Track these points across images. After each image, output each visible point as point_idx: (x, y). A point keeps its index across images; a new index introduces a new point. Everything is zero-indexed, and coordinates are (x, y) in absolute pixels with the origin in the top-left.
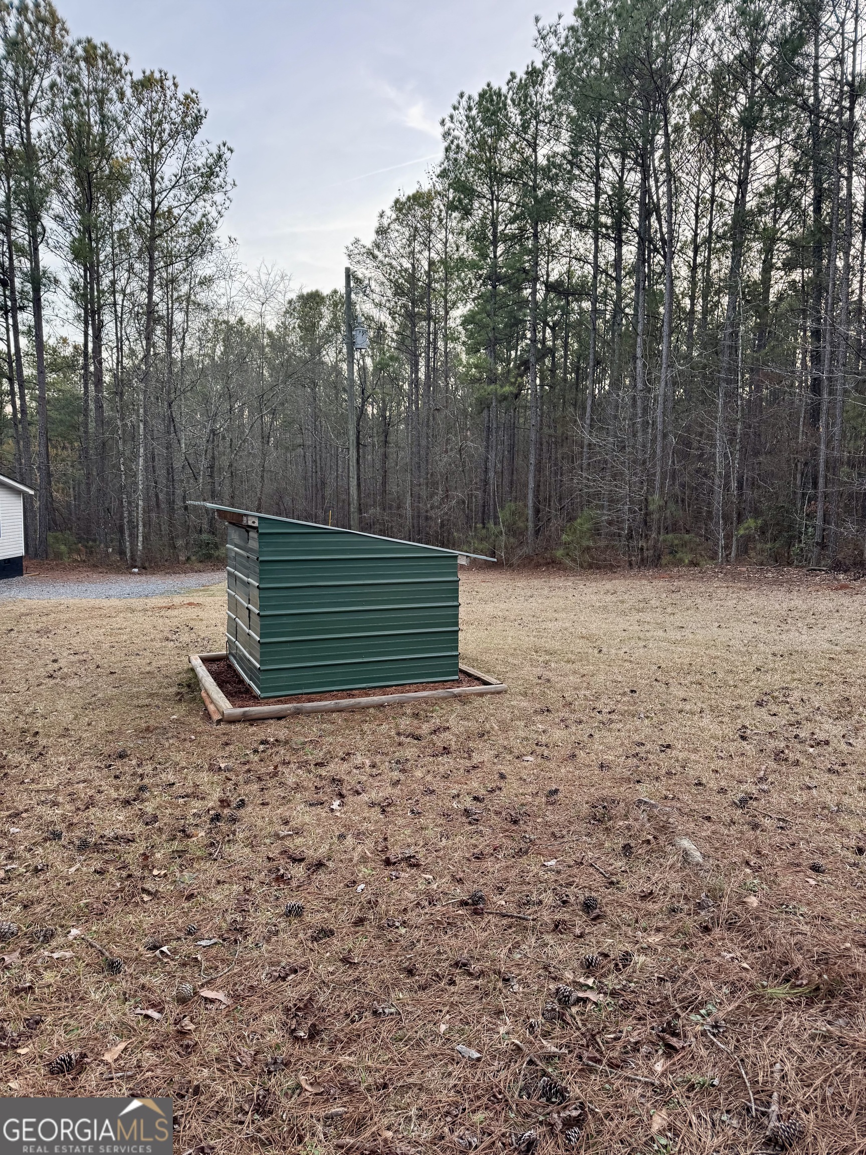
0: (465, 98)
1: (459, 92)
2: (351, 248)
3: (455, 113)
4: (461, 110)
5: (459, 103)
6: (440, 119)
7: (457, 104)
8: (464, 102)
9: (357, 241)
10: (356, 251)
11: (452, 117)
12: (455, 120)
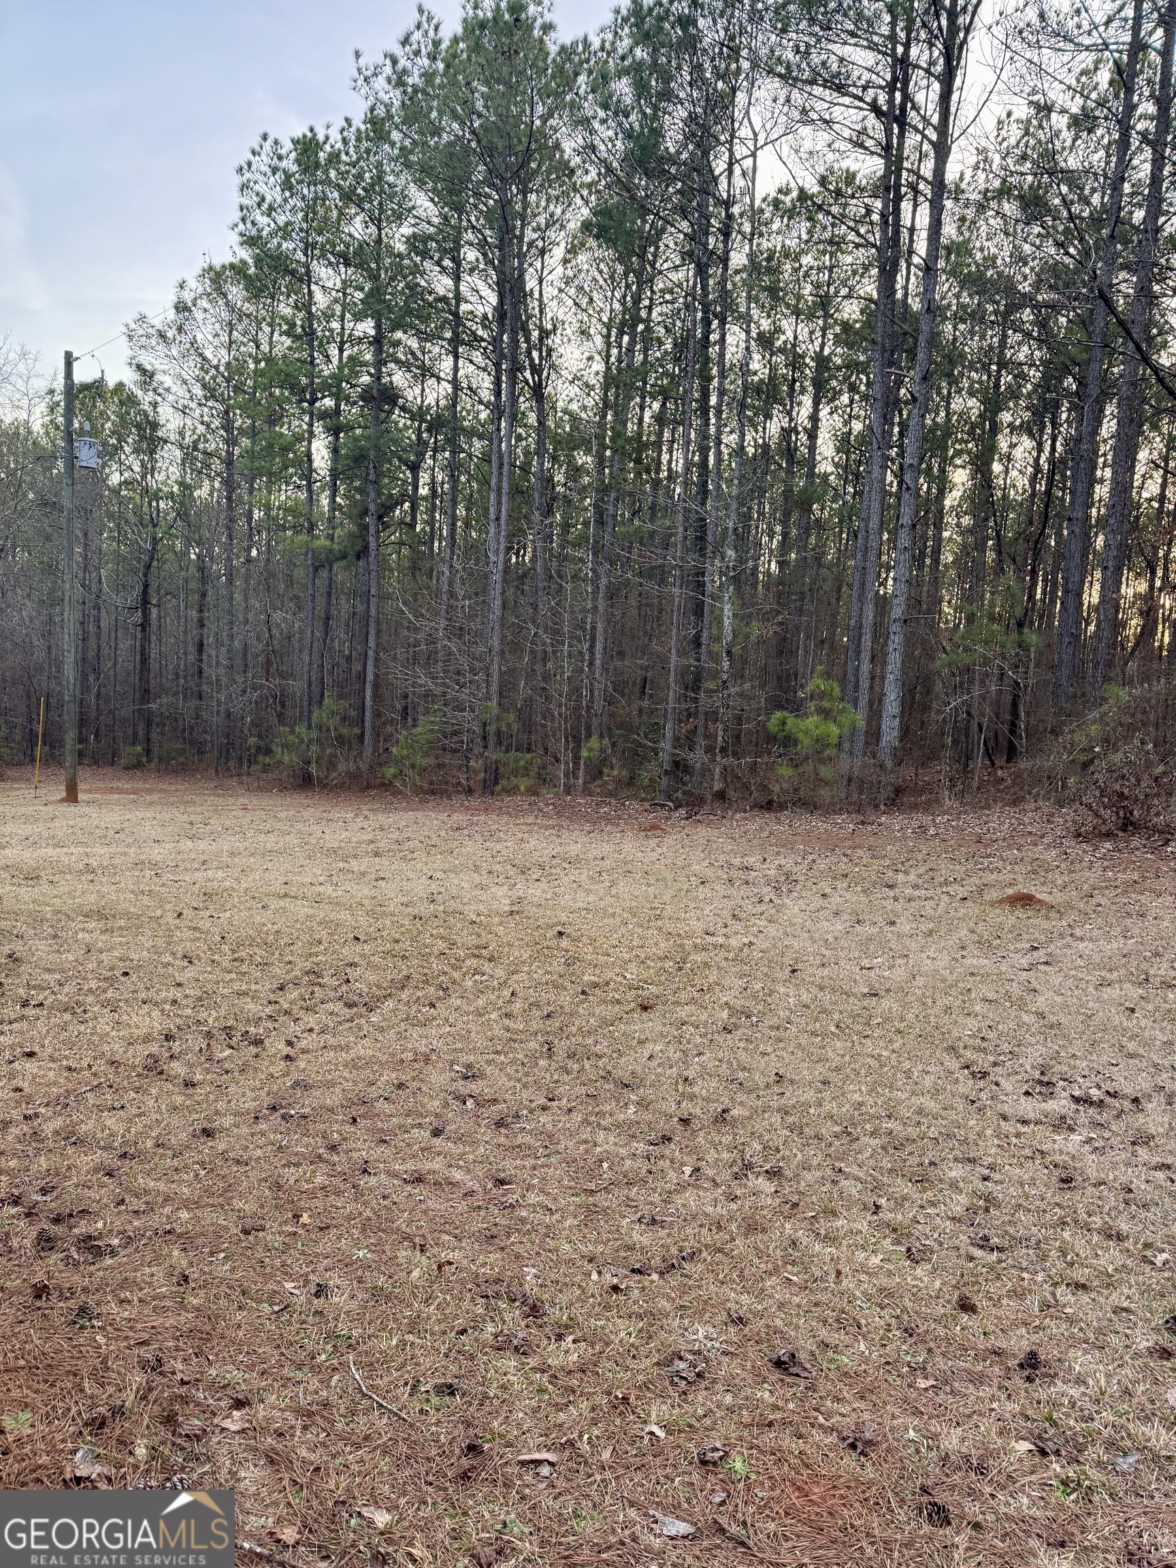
0: (270, 142)
1: (261, 132)
2: (133, 326)
3: (255, 160)
4: (264, 157)
5: (261, 147)
6: (236, 166)
7: (258, 149)
8: (268, 146)
9: (142, 319)
10: (141, 332)
11: (249, 164)
12: (253, 168)
